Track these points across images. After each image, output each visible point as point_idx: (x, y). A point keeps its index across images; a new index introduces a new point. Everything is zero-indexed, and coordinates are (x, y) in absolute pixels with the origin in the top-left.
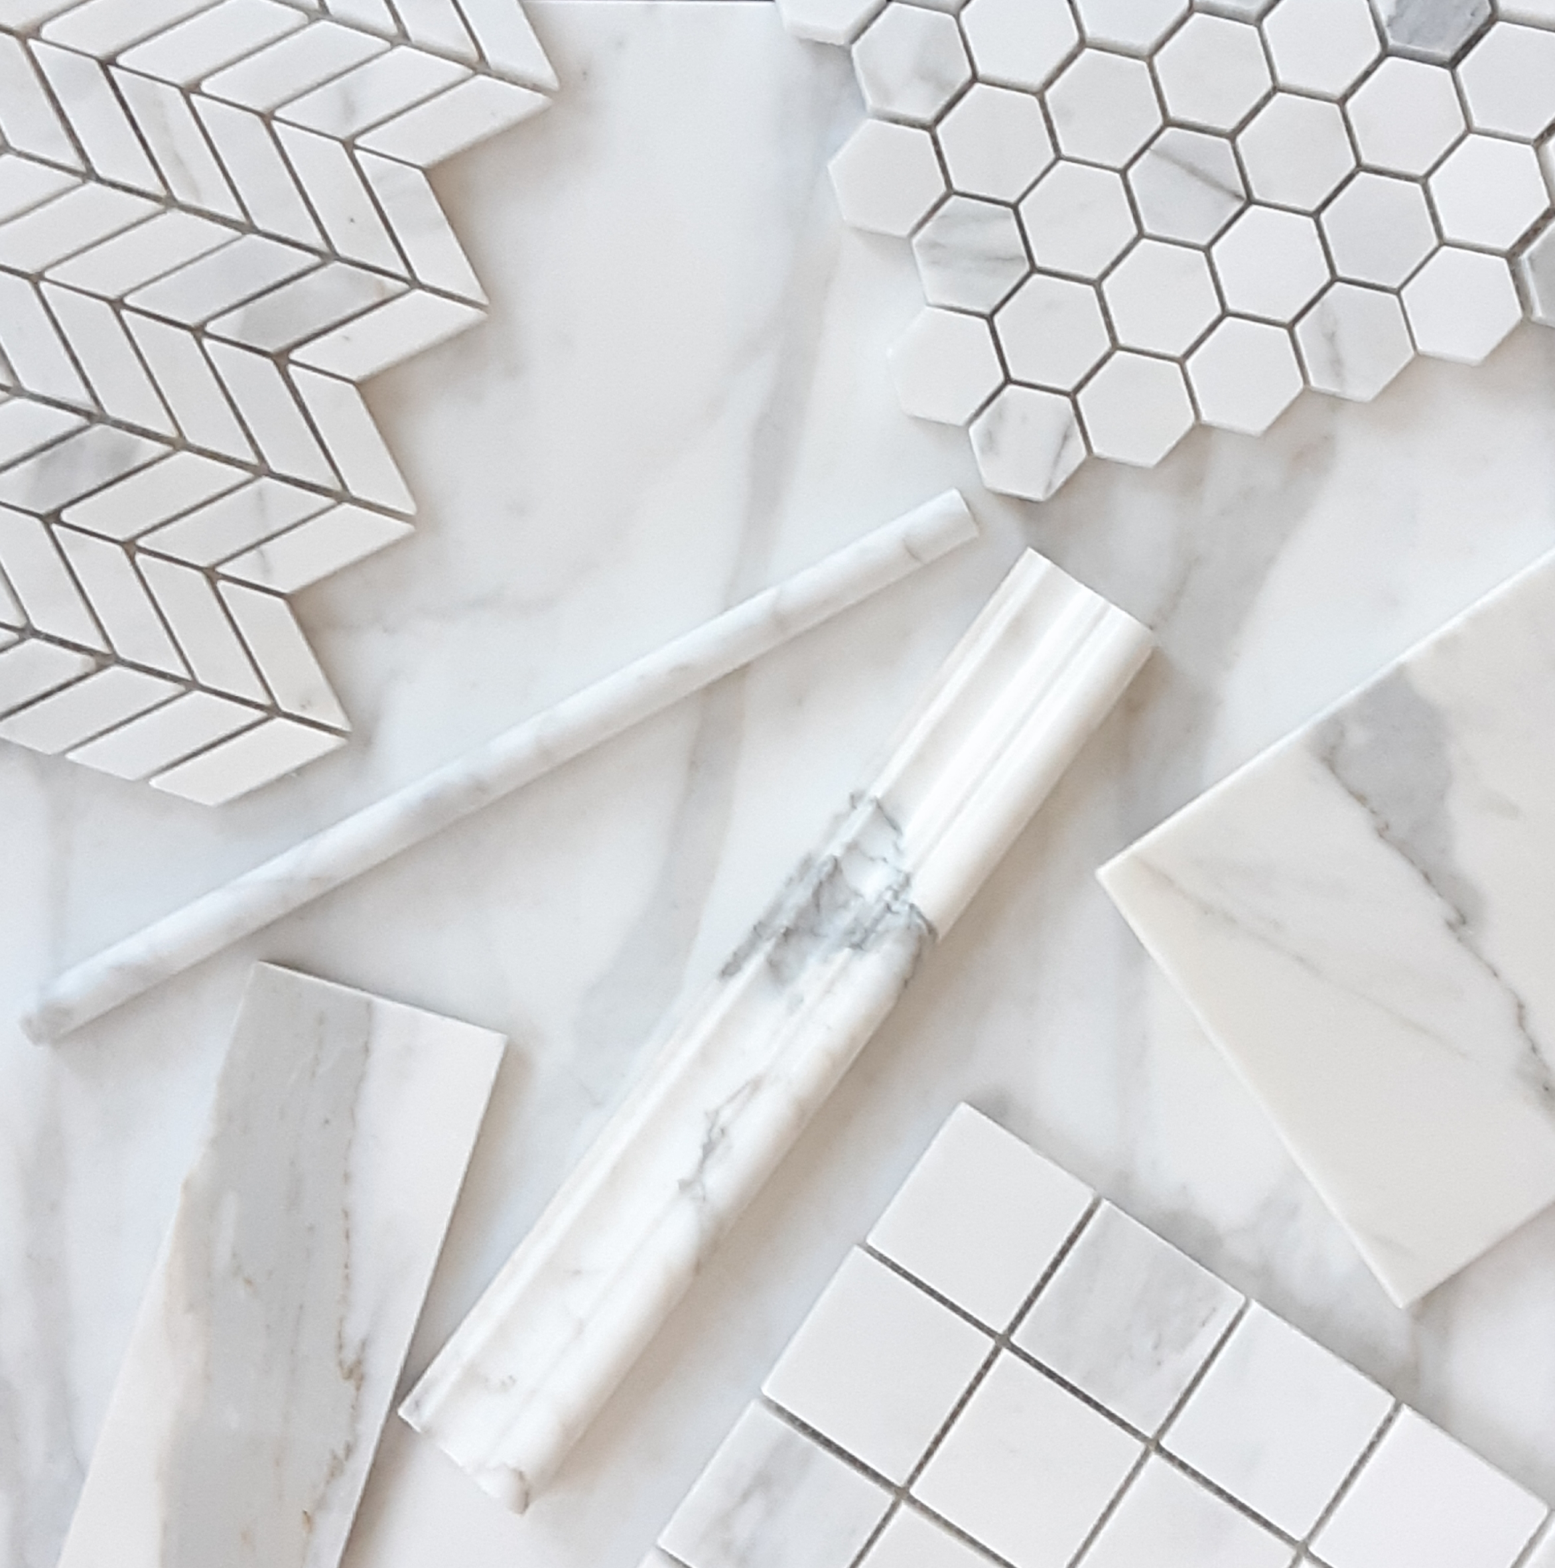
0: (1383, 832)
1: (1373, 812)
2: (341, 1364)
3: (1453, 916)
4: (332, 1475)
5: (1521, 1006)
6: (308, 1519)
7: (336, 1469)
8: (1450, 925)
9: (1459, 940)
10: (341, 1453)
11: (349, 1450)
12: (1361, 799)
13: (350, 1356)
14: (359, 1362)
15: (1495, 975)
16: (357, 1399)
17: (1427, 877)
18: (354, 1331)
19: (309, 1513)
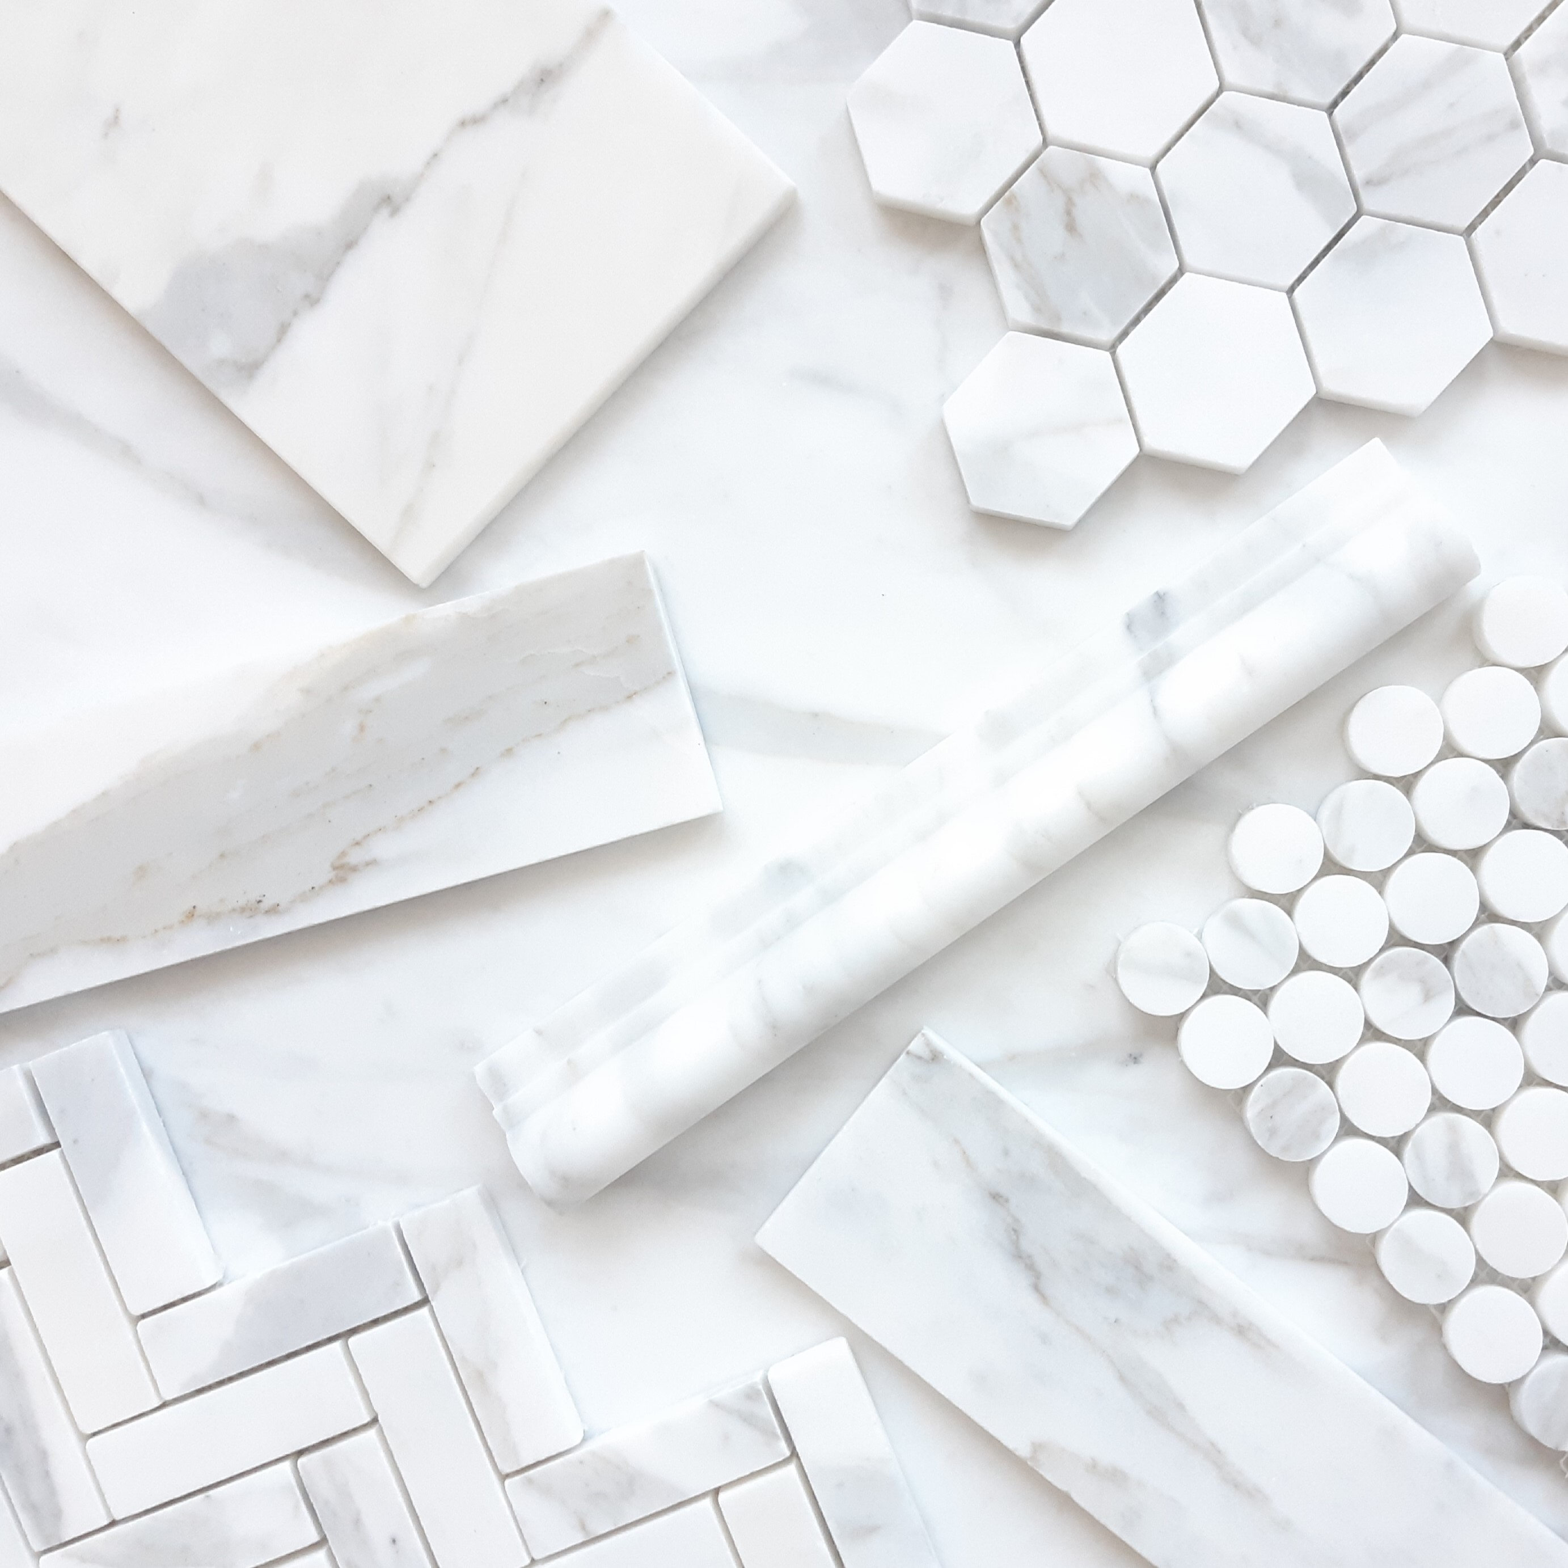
0: (312, 300)
1: (295, 313)
2: (343, 854)
3: (385, 212)
4: (243, 910)
5: (463, 124)
6: (191, 915)
7: (253, 909)
8: (395, 211)
9: (407, 199)
10: (266, 904)
11: (274, 910)
12: (283, 329)
13: (355, 857)
14: (354, 869)
15: (435, 155)
16: (321, 888)
17: (350, 245)
18: (382, 848)
19: (197, 913)
